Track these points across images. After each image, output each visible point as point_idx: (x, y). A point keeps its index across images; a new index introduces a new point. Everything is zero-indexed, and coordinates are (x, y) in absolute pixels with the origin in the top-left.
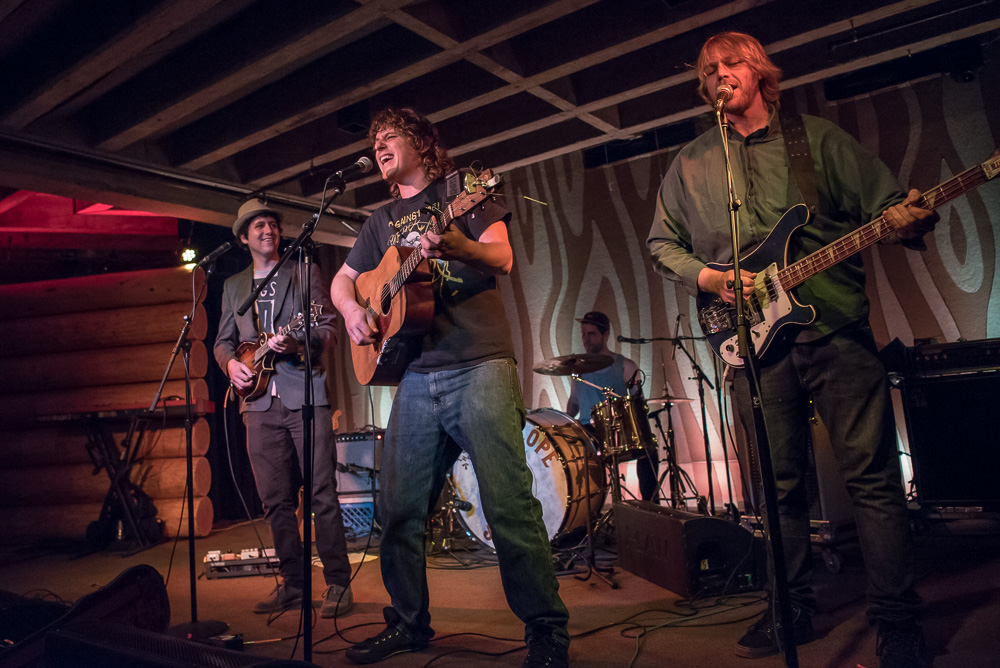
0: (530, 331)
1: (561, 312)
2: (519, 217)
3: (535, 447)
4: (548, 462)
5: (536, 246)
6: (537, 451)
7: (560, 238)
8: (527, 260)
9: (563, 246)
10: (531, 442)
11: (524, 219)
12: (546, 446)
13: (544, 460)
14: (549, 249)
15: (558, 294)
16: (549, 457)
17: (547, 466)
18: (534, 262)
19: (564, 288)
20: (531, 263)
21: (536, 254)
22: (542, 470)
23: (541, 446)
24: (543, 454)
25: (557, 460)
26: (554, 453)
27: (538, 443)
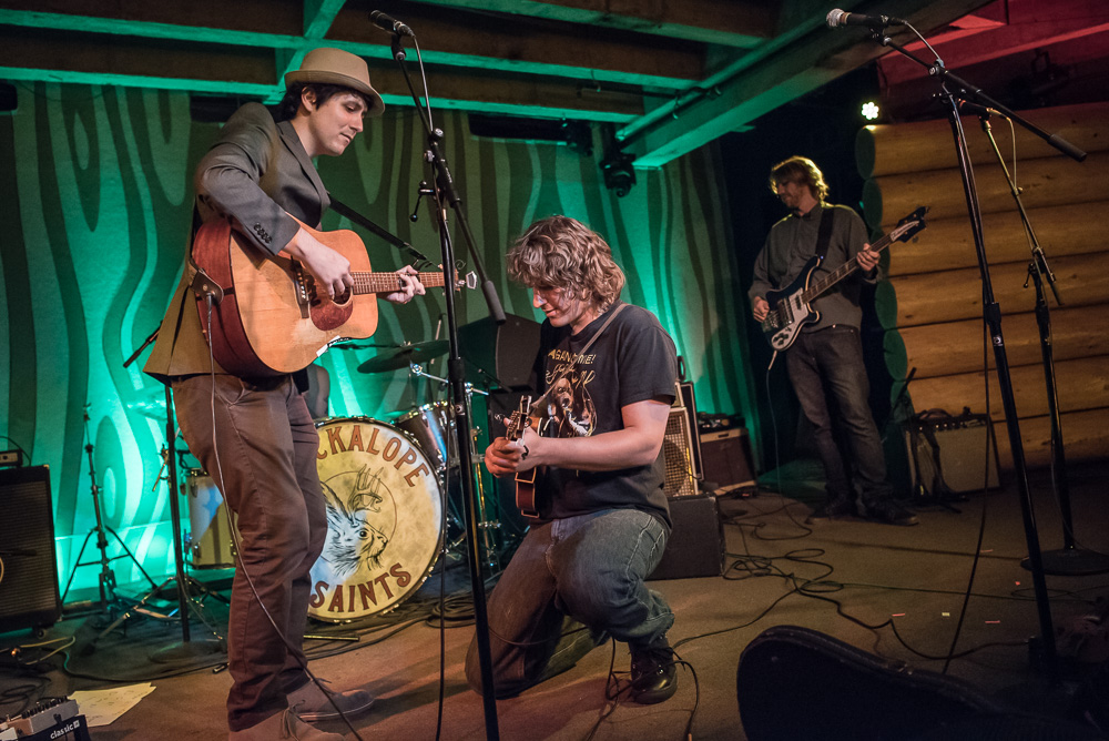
0: (85, 328)
1: (142, 305)
2: (75, 158)
3: (394, 462)
4: (414, 479)
5: (103, 205)
6: (397, 466)
7: (147, 203)
8: (85, 224)
9: (152, 214)
10: (389, 454)
11: (84, 164)
12: (411, 458)
13: (407, 478)
14: (126, 215)
15: (139, 280)
16: (415, 473)
17: (412, 485)
18: (98, 228)
19: (149, 273)
20: (93, 229)
21: (102, 217)
22: (403, 491)
23: (404, 459)
24: (408, 468)
25: (427, 474)
26: (422, 465)
27: (399, 456)
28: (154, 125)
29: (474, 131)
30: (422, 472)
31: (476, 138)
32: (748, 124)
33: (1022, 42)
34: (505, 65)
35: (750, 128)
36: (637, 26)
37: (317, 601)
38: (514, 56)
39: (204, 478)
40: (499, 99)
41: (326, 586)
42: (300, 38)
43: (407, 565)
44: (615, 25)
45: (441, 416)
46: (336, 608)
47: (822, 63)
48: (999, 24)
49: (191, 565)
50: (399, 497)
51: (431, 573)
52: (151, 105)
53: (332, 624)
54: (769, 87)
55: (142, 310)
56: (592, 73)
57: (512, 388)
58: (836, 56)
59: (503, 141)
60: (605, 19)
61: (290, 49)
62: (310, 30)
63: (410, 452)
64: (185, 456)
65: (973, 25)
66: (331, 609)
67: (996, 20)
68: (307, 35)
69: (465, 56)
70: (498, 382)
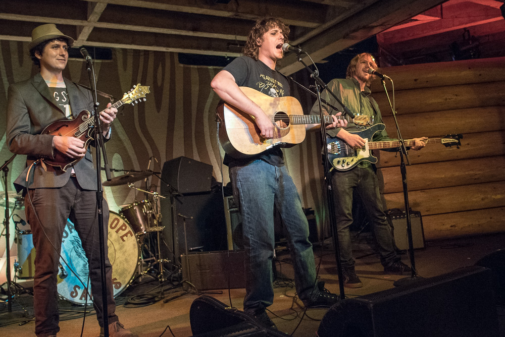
3: (116, 230)
4: (125, 238)
6: (117, 232)
10: (113, 226)
12: (124, 228)
13: (122, 237)
16: (126, 235)
17: (124, 241)
22: (119, 243)
23: (121, 228)
24: (122, 233)
25: (132, 235)
26: (129, 232)
27: (118, 227)
28: (15, 58)
29: (181, 61)
30: (129, 235)
31: (182, 65)
32: (323, 60)
33: (454, 26)
34: (191, 34)
35: (326, 62)
36: (253, 18)
37: (74, 295)
38: (195, 30)
39: (25, 235)
40: (192, 48)
41: (79, 288)
42: (86, 22)
43: (119, 279)
44: (242, 18)
45: (143, 208)
46: (83, 298)
47: (346, 36)
48: (437, 18)
49: (17, 277)
50: (117, 246)
51: (131, 283)
52: (14, 48)
53: (82, 306)
54: (324, 46)
55: (4, 150)
56: (236, 37)
57: (183, 194)
58: (352, 34)
59: (196, 67)
60: (236, 16)
61: (82, 26)
62: (90, 18)
63: (124, 225)
64: (18, 225)
65: (423, 19)
66: (81, 299)
67: (436, 17)
68: (89, 20)
69: (170, 30)
70: (177, 191)
